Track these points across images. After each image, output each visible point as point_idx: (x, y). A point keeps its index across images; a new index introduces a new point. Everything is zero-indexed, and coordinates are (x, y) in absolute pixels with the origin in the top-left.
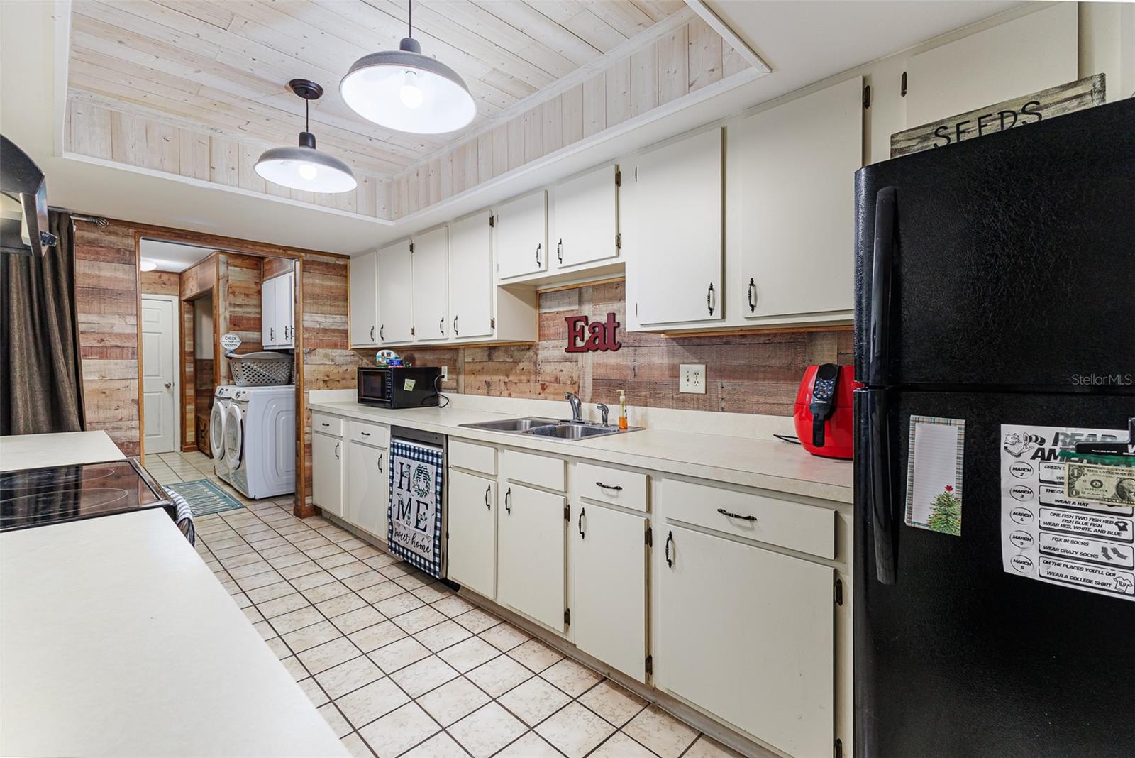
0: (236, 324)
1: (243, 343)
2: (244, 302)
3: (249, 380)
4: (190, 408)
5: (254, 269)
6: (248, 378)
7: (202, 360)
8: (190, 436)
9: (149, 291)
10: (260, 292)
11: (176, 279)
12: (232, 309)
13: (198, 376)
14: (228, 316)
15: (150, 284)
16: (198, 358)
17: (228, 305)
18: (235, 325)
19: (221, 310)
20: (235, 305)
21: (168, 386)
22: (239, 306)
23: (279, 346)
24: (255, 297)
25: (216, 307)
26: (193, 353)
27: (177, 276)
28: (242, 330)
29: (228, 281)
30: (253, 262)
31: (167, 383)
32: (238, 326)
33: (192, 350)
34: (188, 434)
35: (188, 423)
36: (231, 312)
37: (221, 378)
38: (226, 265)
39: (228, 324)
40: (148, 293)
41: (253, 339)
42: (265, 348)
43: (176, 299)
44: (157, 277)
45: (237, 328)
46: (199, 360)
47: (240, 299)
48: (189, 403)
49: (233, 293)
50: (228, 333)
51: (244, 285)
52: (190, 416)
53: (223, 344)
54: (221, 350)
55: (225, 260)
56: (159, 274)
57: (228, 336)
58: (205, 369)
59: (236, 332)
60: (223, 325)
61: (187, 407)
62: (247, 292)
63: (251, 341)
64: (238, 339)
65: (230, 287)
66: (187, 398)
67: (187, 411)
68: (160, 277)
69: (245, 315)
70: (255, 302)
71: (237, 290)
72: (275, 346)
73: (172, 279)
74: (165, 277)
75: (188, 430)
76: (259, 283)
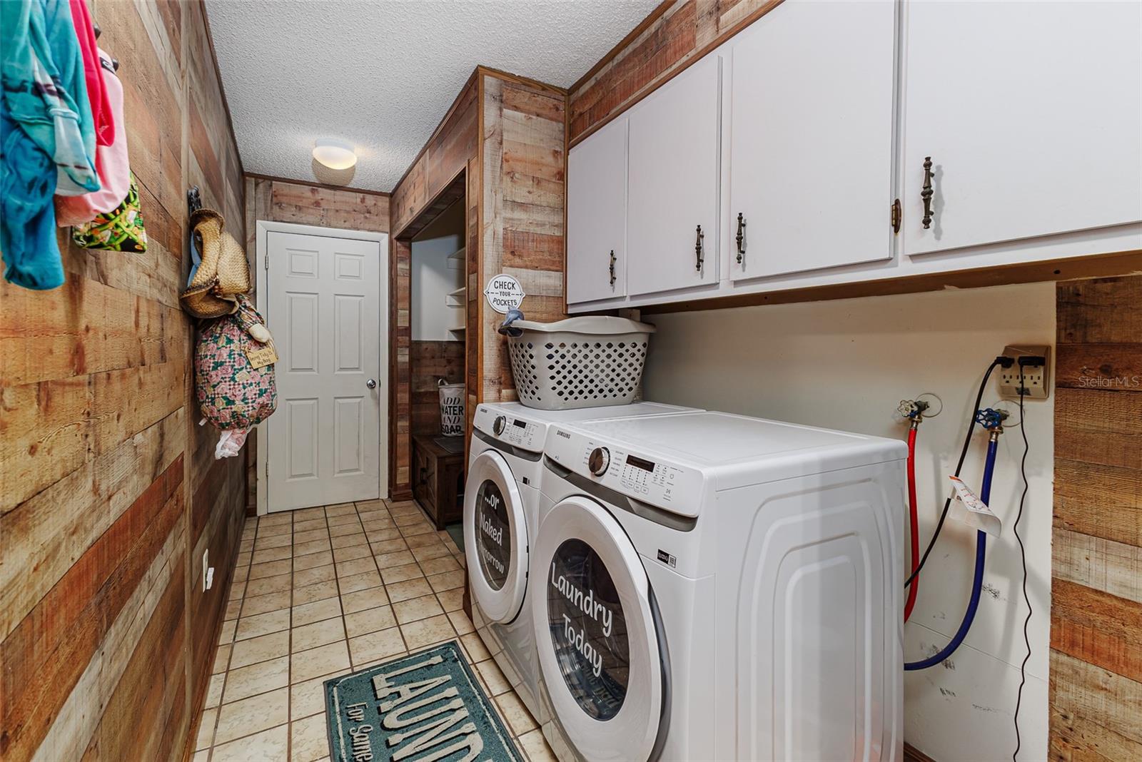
0: (514, 250)
1: (529, 297)
2: (530, 199)
3: (561, 393)
4: (403, 424)
5: (551, 119)
6: (560, 388)
7: (419, 343)
8: (403, 473)
9: (347, 224)
10: (562, 176)
11: (384, 203)
12: (509, 214)
13: (415, 370)
14: (500, 231)
15: (348, 212)
16: (414, 338)
17: (500, 205)
18: (513, 253)
19: (487, 215)
20: (516, 205)
21: (372, 386)
22: (522, 206)
23: (633, 297)
24: (552, 186)
25: (476, 208)
26: (408, 331)
27: (387, 199)
28: (526, 267)
29: (501, 143)
30: (552, 102)
31: (370, 381)
32: (520, 256)
33: (408, 325)
34: (401, 469)
35: (400, 451)
36: (506, 220)
37: (486, 383)
38: (497, 104)
39: (501, 249)
40: (345, 228)
41: (548, 287)
42: (570, 311)
43: (385, 239)
44: (359, 200)
45: (517, 261)
46: (416, 341)
47: (524, 191)
48: (402, 417)
49: (511, 174)
50: (499, 271)
51: (532, 156)
52: (404, 439)
53: (491, 297)
54: (485, 315)
55: (496, 93)
56: (361, 195)
57: (501, 279)
58: (425, 358)
59: (513, 270)
60: (489, 252)
61: (400, 424)
62: (538, 175)
63: (544, 294)
64: (518, 289)
65: (505, 160)
66: (399, 407)
67: (399, 430)
68: (363, 200)
69: (532, 229)
70: (551, 198)
71: (519, 167)
72: (623, 298)
73: (380, 204)
74: (370, 200)
75: (399, 463)
76: (563, 154)
